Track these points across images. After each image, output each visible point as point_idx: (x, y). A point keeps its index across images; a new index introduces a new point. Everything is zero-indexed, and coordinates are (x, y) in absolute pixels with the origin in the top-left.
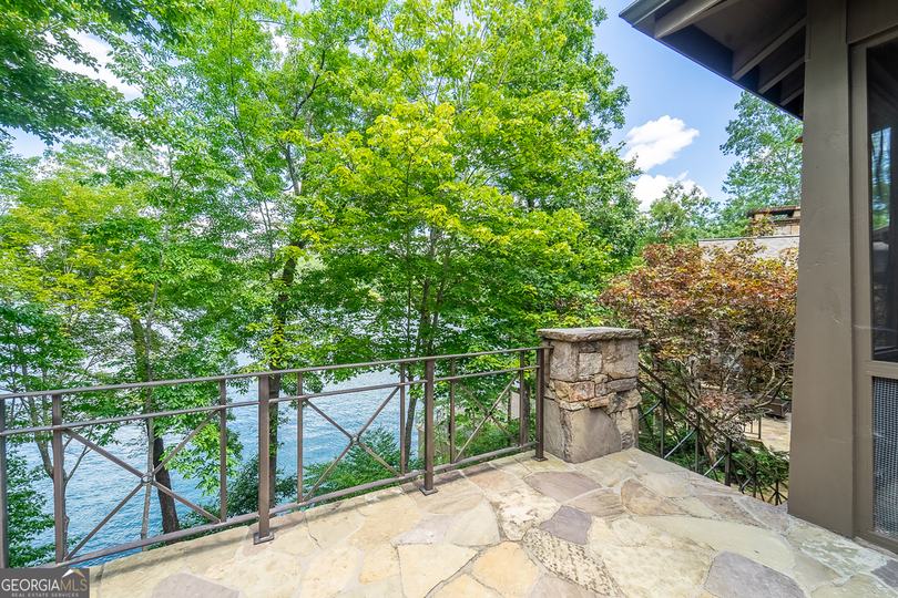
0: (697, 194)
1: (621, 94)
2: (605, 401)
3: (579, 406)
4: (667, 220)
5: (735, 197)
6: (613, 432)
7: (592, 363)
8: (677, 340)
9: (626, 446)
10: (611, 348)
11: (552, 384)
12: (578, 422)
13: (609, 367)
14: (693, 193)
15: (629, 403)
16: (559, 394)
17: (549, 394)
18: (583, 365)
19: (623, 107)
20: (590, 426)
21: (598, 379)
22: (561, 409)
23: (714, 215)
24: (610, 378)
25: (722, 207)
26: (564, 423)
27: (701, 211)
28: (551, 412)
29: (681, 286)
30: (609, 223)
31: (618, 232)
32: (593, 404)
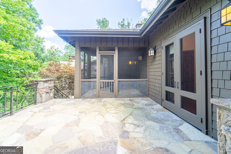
0: (58, 49)
1: (41, 21)
2: (49, 91)
3: (44, 92)
4: (52, 54)
5: (66, 51)
6: (50, 96)
7: (46, 85)
8: (58, 81)
9: (52, 99)
10: (49, 82)
11: (38, 90)
12: (44, 95)
13: (49, 85)
14: (57, 49)
15: (52, 91)
16: (40, 91)
17: (37, 92)
18: (45, 85)
19: (41, 24)
20: (46, 96)
21: (47, 87)
22: (40, 94)
23: (62, 55)
24: (49, 87)
25: (64, 53)
26: (41, 96)
27: (59, 53)
28: (38, 95)
29: (57, 71)
30: (38, 54)
31: (40, 57)
32: (47, 92)
